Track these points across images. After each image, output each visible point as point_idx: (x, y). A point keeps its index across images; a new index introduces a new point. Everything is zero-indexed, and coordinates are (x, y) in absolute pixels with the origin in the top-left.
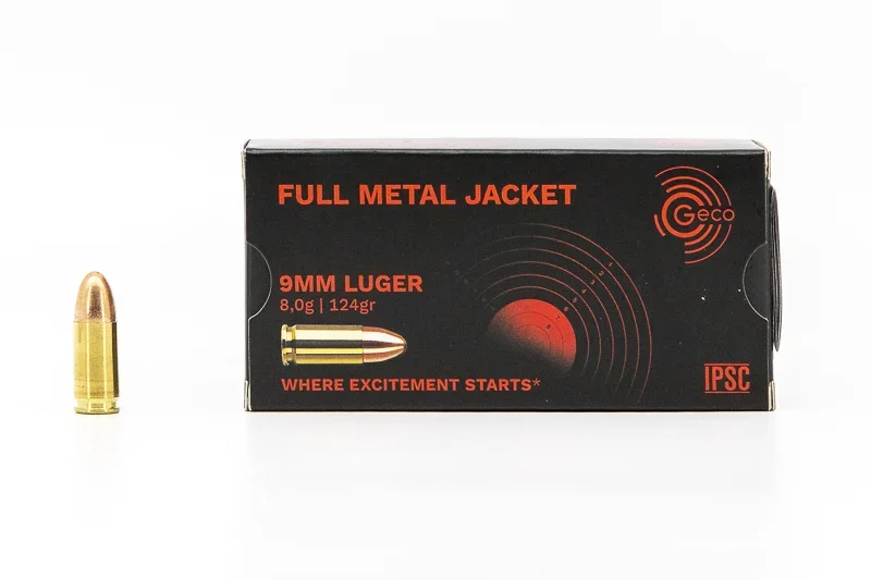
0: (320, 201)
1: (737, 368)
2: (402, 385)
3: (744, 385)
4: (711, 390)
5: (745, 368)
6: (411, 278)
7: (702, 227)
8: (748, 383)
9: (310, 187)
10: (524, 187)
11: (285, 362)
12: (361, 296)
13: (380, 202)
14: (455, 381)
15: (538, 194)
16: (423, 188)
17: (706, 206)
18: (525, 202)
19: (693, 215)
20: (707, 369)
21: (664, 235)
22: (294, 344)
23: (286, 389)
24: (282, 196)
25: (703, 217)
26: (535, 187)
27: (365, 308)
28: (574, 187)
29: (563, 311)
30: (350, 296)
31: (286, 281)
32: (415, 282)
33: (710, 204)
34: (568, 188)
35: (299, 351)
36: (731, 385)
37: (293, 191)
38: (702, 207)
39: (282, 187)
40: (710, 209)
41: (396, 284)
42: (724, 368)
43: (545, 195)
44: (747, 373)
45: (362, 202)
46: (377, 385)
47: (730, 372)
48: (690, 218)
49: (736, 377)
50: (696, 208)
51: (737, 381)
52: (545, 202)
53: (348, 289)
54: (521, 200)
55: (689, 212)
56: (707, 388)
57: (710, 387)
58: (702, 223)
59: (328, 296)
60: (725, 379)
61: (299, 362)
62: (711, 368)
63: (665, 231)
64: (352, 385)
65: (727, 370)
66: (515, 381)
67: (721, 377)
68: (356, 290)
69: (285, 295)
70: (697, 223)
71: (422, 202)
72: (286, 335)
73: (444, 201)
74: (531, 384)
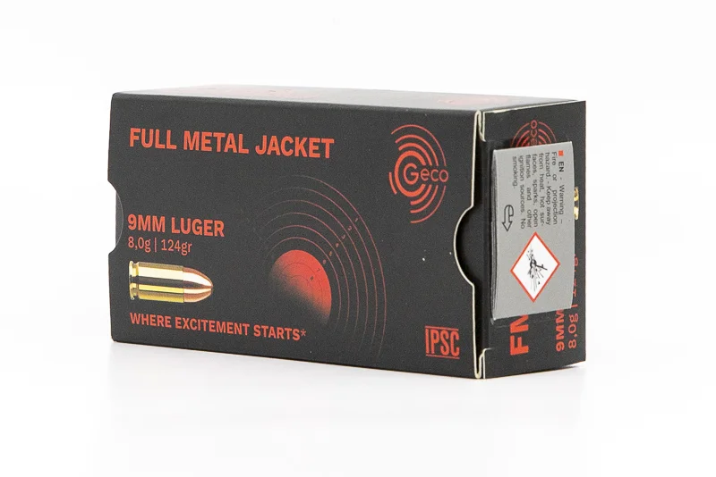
0: (158, 146)
1: (450, 332)
2: (211, 326)
3: (455, 351)
4: (430, 353)
5: (455, 333)
6: (216, 222)
7: (423, 186)
8: (458, 349)
9: (151, 131)
10: (297, 139)
11: (132, 296)
12: (182, 238)
13: (197, 149)
14: (246, 326)
15: (306, 146)
16: (227, 136)
17: (427, 166)
18: (297, 155)
19: (417, 174)
20: (427, 331)
21: (396, 193)
22: (138, 280)
23: (133, 322)
24: (133, 138)
25: (425, 177)
26: (305, 139)
27: (185, 249)
28: (332, 141)
29: (322, 264)
30: (175, 237)
31: (132, 219)
32: (220, 227)
33: (431, 164)
34: (328, 142)
35: (142, 287)
36: (445, 350)
37: (140, 135)
38: (424, 167)
39: (133, 130)
40: (430, 169)
41: (206, 228)
42: (440, 331)
43: (312, 147)
44: (457, 338)
45: (185, 148)
46: (194, 324)
47: (444, 336)
48: (414, 177)
49: (448, 341)
50: (420, 168)
51: (450, 345)
52: (312, 155)
53: (174, 231)
54: (294, 153)
55: (415, 171)
56: (428, 352)
57: (429, 350)
58: (423, 182)
59: (160, 235)
60: (440, 343)
61: (141, 297)
62: (430, 330)
63: (397, 189)
64: (177, 323)
65: (442, 333)
66: (288, 330)
67: (437, 341)
68: (179, 232)
69: (132, 233)
70: (420, 182)
71: (226, 150)
72: (132, 272)
73: (242, 151)
74: (300, 334)
